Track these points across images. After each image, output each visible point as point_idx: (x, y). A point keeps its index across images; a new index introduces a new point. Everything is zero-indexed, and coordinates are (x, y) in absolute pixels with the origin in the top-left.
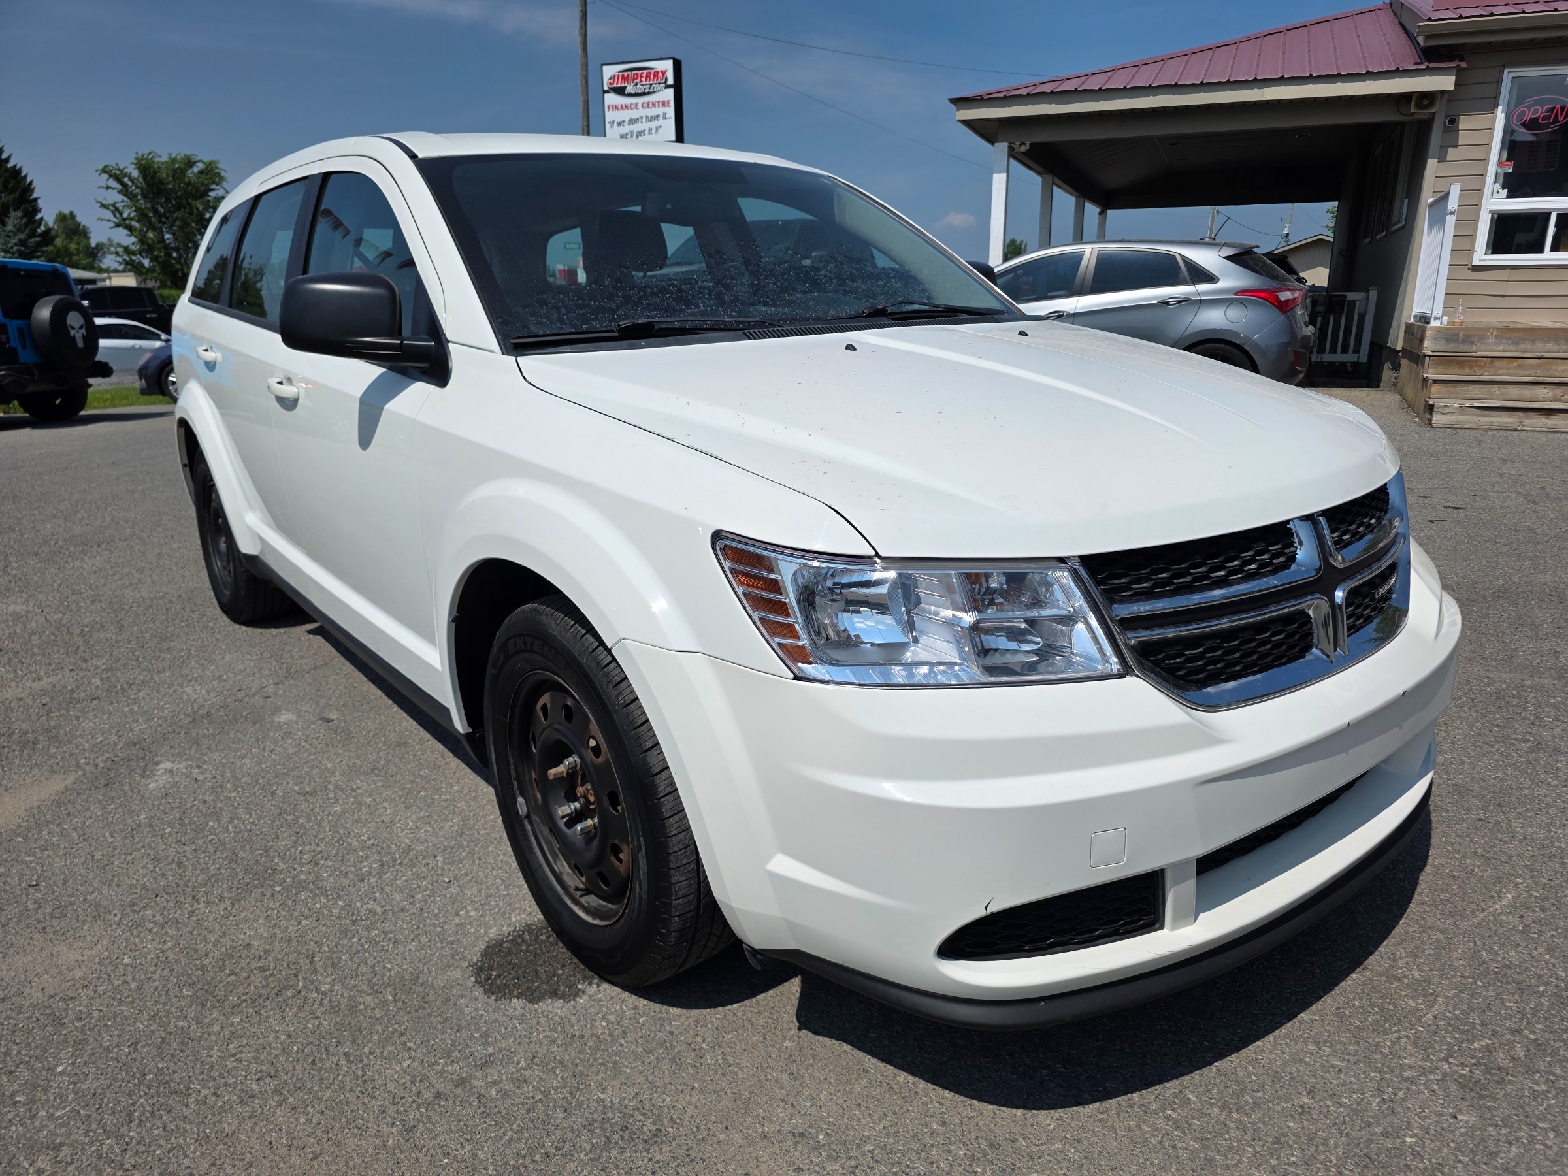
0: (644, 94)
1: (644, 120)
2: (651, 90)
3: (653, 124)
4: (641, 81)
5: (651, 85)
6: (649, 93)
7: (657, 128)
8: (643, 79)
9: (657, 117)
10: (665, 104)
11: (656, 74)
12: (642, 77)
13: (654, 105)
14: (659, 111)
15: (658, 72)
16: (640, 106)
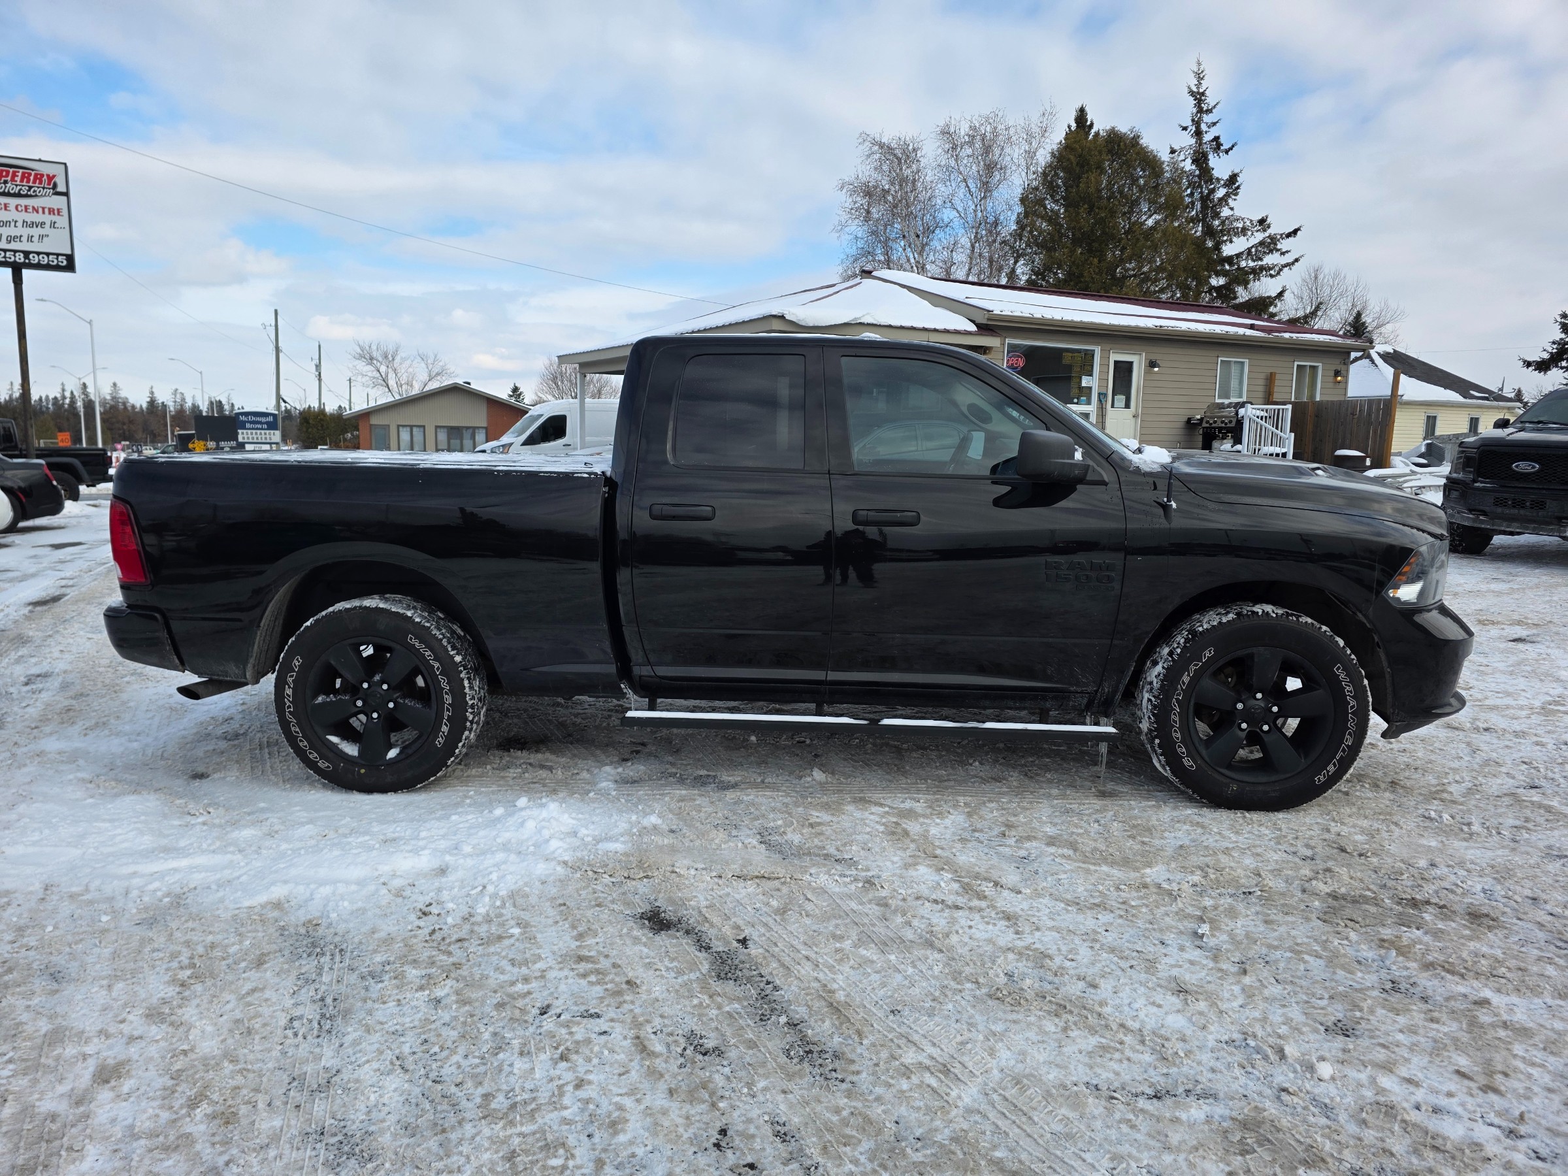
0: (18, 195)
1: (19, 224)
2: (31, 192)
3: (36, 232)
4: (13, 180)
5: (30, 188)
6: (27, 196)
7: (41, 237)
8: (18, 179)
9: (42, 224)
10: (51, 211)
11: (39, 177)
12: (14, 175)
13: (36, 210)
14: (47, 218)
15: (42, 175)
16: (12, 207)
